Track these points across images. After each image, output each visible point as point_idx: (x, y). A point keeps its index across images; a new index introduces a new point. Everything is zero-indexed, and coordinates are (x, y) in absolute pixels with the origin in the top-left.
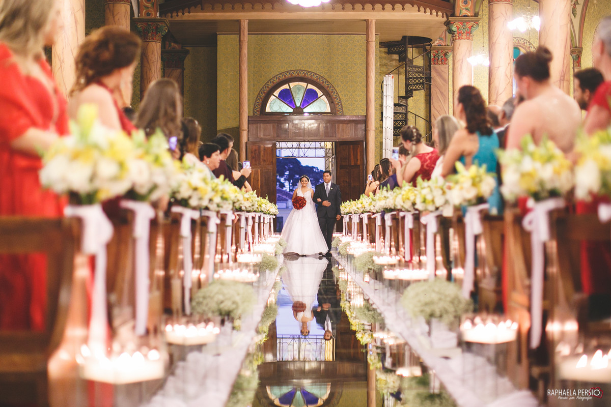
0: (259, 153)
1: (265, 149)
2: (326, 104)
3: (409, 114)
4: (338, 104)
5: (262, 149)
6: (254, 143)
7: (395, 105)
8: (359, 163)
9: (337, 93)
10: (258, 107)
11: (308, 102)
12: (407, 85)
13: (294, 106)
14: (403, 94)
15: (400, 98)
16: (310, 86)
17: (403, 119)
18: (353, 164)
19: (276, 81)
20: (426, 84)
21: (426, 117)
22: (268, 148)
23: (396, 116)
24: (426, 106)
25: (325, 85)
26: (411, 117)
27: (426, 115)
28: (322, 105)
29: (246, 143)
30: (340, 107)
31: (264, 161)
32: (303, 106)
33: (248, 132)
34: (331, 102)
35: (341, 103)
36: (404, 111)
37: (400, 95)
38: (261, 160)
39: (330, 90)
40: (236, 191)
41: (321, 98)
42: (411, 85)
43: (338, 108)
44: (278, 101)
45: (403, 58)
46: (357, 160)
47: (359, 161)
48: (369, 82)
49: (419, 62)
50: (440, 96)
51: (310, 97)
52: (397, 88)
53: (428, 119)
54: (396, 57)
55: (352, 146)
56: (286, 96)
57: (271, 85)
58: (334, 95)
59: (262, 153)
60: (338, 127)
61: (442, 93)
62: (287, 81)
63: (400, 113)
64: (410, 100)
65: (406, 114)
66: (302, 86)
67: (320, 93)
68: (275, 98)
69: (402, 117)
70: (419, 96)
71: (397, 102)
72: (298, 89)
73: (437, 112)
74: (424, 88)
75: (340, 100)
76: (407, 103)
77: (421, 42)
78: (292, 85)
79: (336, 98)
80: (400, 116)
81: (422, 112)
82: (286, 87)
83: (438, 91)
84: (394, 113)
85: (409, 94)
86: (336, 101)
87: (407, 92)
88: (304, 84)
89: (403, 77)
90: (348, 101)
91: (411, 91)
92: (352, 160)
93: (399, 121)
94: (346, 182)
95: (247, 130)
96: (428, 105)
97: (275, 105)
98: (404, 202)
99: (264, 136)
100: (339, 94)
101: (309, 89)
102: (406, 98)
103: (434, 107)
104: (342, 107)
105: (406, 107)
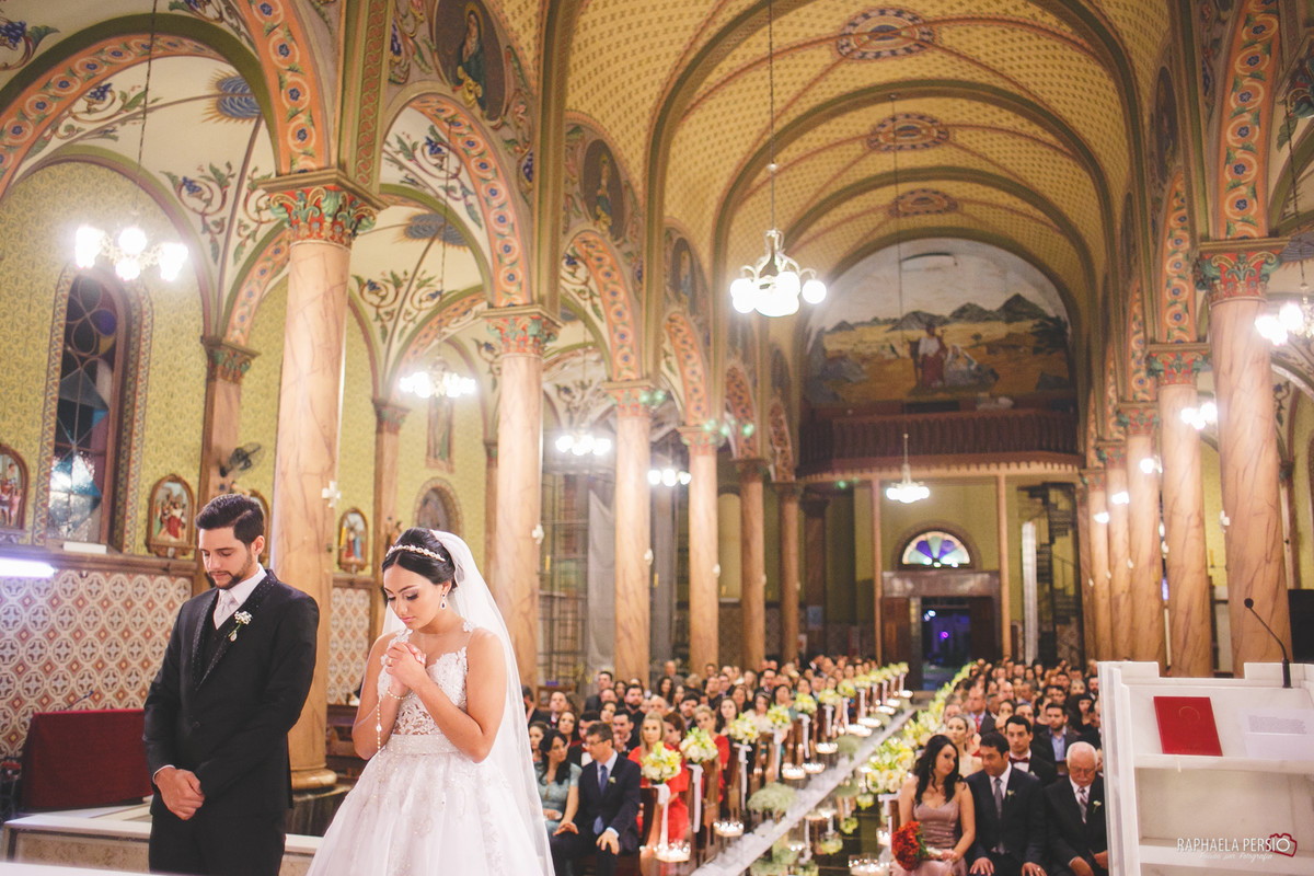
0: (893, 608)
1: (899, 604)
2: (964, 554)
4: (976, 554)
5: (896, 605)
7: (1038, 552)
9: (975, 543)
10: (895, 560)
11: (946, 553)
12: (1051, 530)
14: (1046, 541)
16: (947, 537)
17: (1047, 565)
19: (913, 532)
21: (1074, 562)
22: (903, 603)
23: (1040, 563)
24: (1074, 551)
25: (962, 534)
27: (1074, 560)
28: (960, 556)
29: (881, 599)
30: (978, 557)
31: (899, 616)
33: (882, 588)
35: (979, 552)
36: (1048, 558)
37: (1043, 543)
38: (896, 616)
39: (967, 539)
41: (958, 548)
42: (1055, 530)
44: (916, 552)
45: (1046, 501)
49: (1064, 505)
51: (947, 547)
52: (1038, 535)
53: (1076, 565)
54: (1039, 500)
56: (924, 548)
57: (908, 536)
59: (896, 609)
62: (924, 532)
63: (1044, 560)
64: (1055, 546)
66: (938, 537)
67: (957, 543)
68: (913, 549)
69: (1046, 563)
70: (1065, 541)
72: (935, 539)
76: (1050, 550)
77: (1066, 487)
78: (929, 536)
79: (973, 548)
80: (1044, 562)
82: (922, 538)
85: (1053, 540)
86: (974, 551)
87: (1049, 538)
88: (940, 535)
89: (1044, 523)
90: (986, 550)
91: (1056, 537)
95: (881, 586)
96: (1076, 550)
97: (912, 556)
101: (945, 540)
102: (1049, 545)
104: (980, 557)
105: (1051, 553)
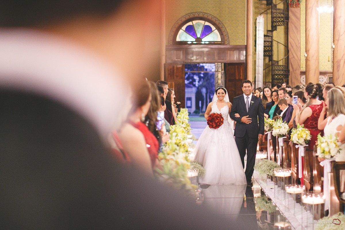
0: (174, 71)
1: (177, 68)
2: (217, 35)
3: (274, 41)
4: (226, 36)
5: (175, 68)
6: (170, 64)
7: (265, 36)
8: (241, 78)
9: (225, 28)
10: (171, 38)
11: (205, 34)
12: (272, 22)
13: (196, 37)
14: (270, 28)
15: (268, 31)
16: (207, 24)
17: (270, 45)
18: (237, 78)
19: (183, 19)
20: (286, 21)
21: (285, 44)
22: (179, 67)
23: (265, 43)
24: (285, 36)
25: (217, 22)
26: (275, 44)
27: (285, 42)
28: (215, 36)
29: (165, 64)
30: (227, 38)
31: (177, 76)
32: (202, 37)
33: (166, 56)
34: (221, 34)
35: (228, 35)
36: (270, 40)
37: (268, 29)
38: (175, 76)
39: (220, 26)
40: (183, 132)
41: (214, 31)
42: (275, 22)
43: (226, 38)
44: (185, 34)
45: (270, 3)
46: (240, 76)
47: (242, 76)
48: (248, 23)
49: (281, 6)
50: (294, 30)
51: (207, 30)
52: (265, 24)
53: (286, 45)
54: (264, 2)
55: (236, 66)
56: (190, 30)
58: (223, 29)
59: (175, 71)
60: (227, 53)
61: (296, 27)
62: (191, 20)
63: (268, 41)
64: (274, 32)
65: (272, 42)
66: (201, 23)
67: (213, 28)
68: (183, 31)
69: (269, 44)
70: (281, 29)
71: (266, 34)
72: (199, 25)
73: (292, 40)
74: (284, 24)
75: (227, 33)
76: (272, 34)
78: (195, 22)
79: (224, 31)
80: (268, 43)
81: (282, 40)
82: (190, 23)
83: (293, 25)
84: (264, 41)
85: (274, 28)
86: (224, 34)
87: (272, 27)
88: (202, 22)
89: (269, 16)
90: (232, 33)
91: (276, 26)
92: (237, 76)
93: (266, 46)
94: (233, 90)
95: (165, 55)
96: (286, 35)
97: (183, 36)
98: (299, 139)
99: (176, 59)
100: (227, 28)
101: (206, 25)
102: (272, 31)
103: (290, 36)
104: (228, 37)
105: (272, 37)
